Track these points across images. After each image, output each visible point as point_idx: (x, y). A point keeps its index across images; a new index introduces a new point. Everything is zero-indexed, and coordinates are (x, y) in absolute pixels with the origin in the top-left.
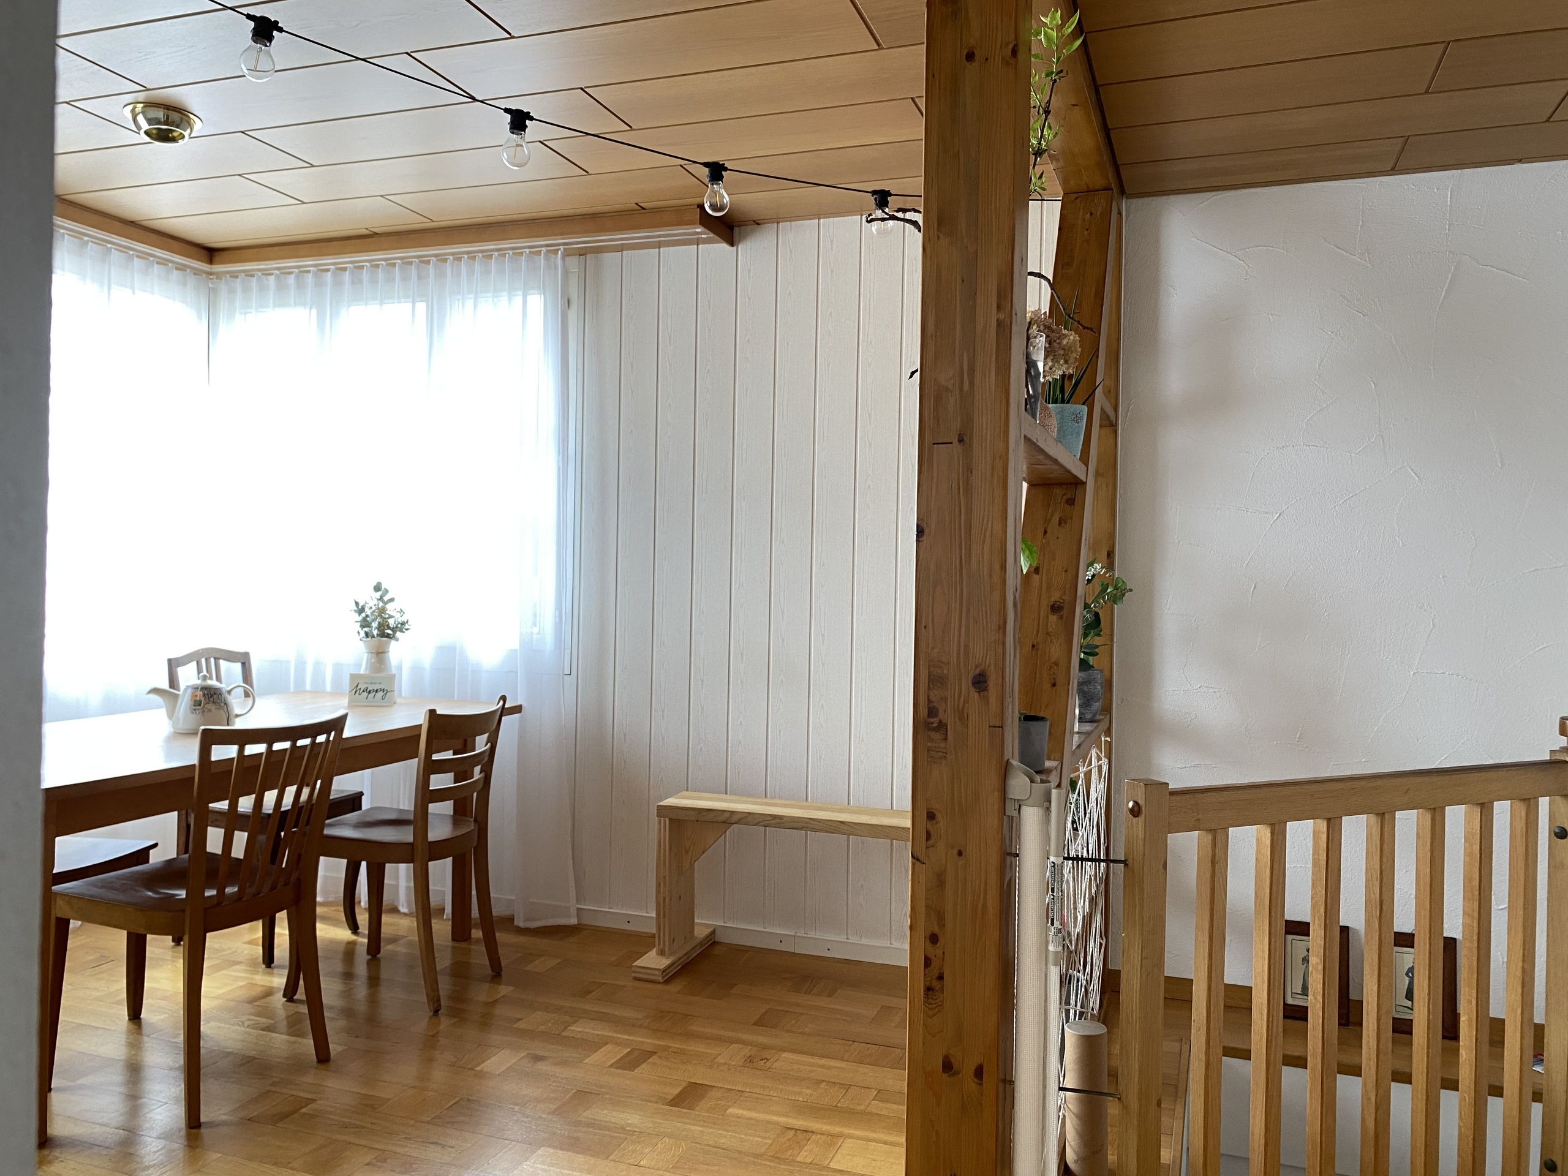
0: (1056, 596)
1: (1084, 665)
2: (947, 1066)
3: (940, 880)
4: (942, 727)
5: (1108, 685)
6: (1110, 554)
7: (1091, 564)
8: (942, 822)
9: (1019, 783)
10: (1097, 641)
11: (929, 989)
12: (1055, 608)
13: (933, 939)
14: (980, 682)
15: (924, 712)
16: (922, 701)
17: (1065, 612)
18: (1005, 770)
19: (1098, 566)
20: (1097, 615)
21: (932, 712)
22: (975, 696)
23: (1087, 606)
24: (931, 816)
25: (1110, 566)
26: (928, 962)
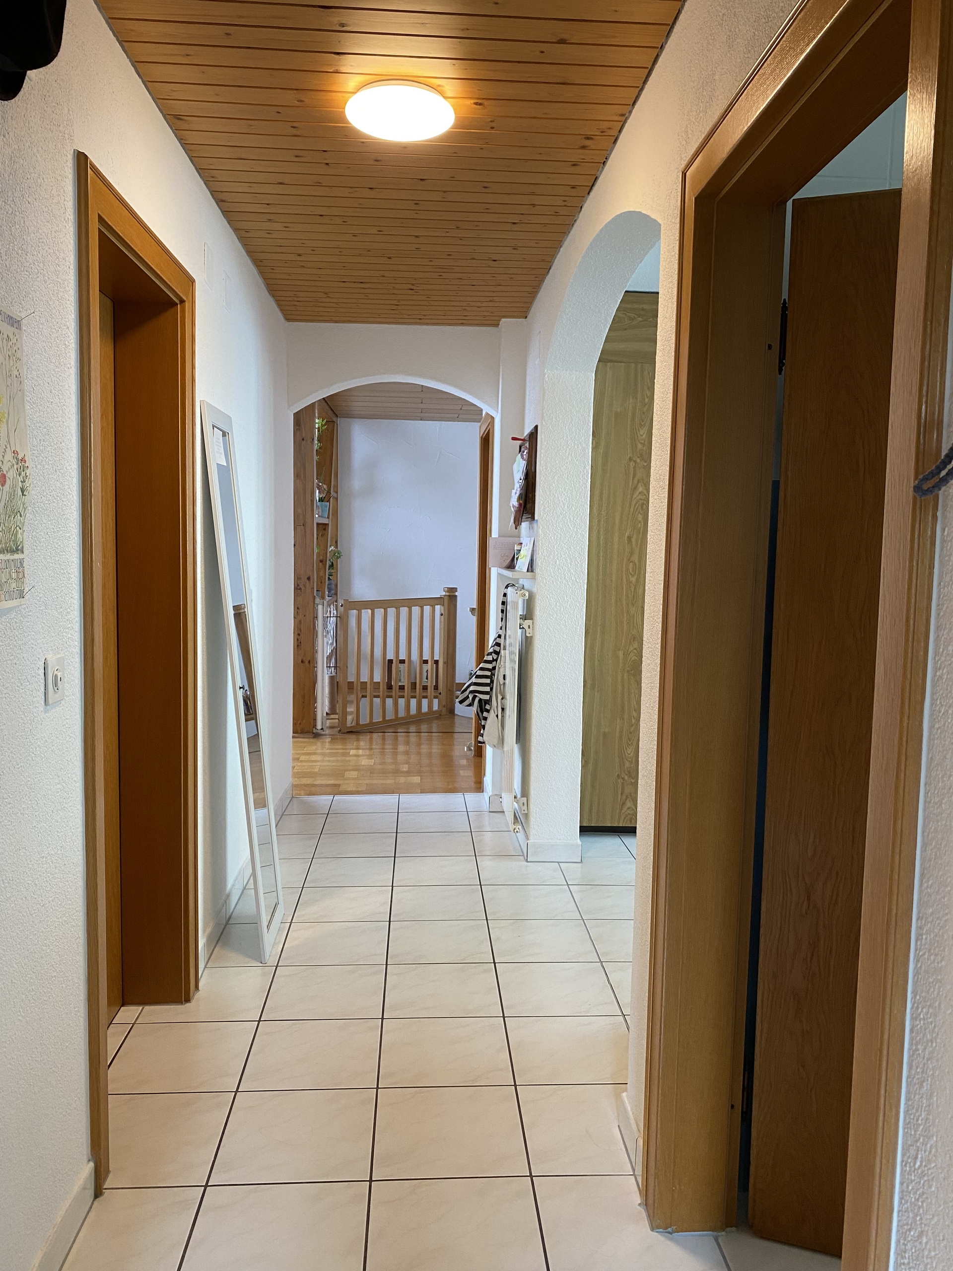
0: (321, 558)
1: (329, 578)
2: (302, 662)
3: (300, 621)
4: (300, 589)
5: (336, 585)
6: (336, 542)
7: (330, 546)
8: (301, 610)
9: (318, 600)
10: (332, 571)
11: (298, 646)
12: (321, 561)
13: (299, 635)
14: (309, 579)
15: (296, 585)
16: (296, 583)
17: (324, 562)
18: (314, 598)
19: (333, 547)
20: (332, 563)
21: (298, 585)
22: (307, 581)
23: (330, 560)
24: (298, 608)
25: (336, 547)
26: (298, 640)
